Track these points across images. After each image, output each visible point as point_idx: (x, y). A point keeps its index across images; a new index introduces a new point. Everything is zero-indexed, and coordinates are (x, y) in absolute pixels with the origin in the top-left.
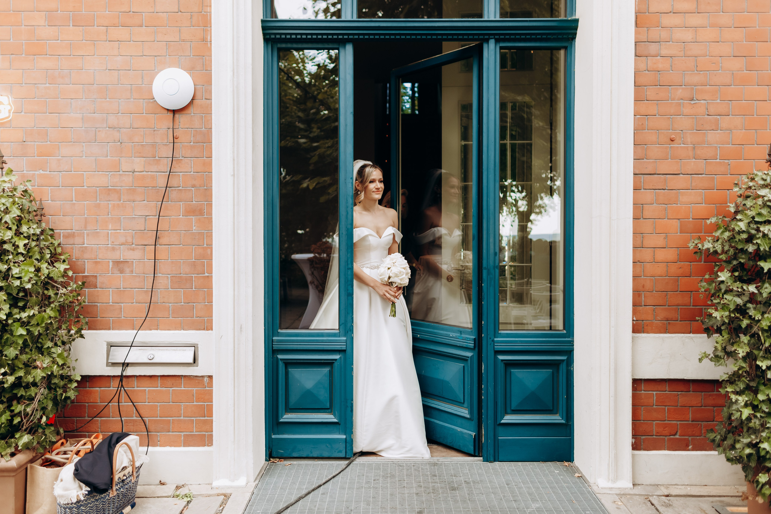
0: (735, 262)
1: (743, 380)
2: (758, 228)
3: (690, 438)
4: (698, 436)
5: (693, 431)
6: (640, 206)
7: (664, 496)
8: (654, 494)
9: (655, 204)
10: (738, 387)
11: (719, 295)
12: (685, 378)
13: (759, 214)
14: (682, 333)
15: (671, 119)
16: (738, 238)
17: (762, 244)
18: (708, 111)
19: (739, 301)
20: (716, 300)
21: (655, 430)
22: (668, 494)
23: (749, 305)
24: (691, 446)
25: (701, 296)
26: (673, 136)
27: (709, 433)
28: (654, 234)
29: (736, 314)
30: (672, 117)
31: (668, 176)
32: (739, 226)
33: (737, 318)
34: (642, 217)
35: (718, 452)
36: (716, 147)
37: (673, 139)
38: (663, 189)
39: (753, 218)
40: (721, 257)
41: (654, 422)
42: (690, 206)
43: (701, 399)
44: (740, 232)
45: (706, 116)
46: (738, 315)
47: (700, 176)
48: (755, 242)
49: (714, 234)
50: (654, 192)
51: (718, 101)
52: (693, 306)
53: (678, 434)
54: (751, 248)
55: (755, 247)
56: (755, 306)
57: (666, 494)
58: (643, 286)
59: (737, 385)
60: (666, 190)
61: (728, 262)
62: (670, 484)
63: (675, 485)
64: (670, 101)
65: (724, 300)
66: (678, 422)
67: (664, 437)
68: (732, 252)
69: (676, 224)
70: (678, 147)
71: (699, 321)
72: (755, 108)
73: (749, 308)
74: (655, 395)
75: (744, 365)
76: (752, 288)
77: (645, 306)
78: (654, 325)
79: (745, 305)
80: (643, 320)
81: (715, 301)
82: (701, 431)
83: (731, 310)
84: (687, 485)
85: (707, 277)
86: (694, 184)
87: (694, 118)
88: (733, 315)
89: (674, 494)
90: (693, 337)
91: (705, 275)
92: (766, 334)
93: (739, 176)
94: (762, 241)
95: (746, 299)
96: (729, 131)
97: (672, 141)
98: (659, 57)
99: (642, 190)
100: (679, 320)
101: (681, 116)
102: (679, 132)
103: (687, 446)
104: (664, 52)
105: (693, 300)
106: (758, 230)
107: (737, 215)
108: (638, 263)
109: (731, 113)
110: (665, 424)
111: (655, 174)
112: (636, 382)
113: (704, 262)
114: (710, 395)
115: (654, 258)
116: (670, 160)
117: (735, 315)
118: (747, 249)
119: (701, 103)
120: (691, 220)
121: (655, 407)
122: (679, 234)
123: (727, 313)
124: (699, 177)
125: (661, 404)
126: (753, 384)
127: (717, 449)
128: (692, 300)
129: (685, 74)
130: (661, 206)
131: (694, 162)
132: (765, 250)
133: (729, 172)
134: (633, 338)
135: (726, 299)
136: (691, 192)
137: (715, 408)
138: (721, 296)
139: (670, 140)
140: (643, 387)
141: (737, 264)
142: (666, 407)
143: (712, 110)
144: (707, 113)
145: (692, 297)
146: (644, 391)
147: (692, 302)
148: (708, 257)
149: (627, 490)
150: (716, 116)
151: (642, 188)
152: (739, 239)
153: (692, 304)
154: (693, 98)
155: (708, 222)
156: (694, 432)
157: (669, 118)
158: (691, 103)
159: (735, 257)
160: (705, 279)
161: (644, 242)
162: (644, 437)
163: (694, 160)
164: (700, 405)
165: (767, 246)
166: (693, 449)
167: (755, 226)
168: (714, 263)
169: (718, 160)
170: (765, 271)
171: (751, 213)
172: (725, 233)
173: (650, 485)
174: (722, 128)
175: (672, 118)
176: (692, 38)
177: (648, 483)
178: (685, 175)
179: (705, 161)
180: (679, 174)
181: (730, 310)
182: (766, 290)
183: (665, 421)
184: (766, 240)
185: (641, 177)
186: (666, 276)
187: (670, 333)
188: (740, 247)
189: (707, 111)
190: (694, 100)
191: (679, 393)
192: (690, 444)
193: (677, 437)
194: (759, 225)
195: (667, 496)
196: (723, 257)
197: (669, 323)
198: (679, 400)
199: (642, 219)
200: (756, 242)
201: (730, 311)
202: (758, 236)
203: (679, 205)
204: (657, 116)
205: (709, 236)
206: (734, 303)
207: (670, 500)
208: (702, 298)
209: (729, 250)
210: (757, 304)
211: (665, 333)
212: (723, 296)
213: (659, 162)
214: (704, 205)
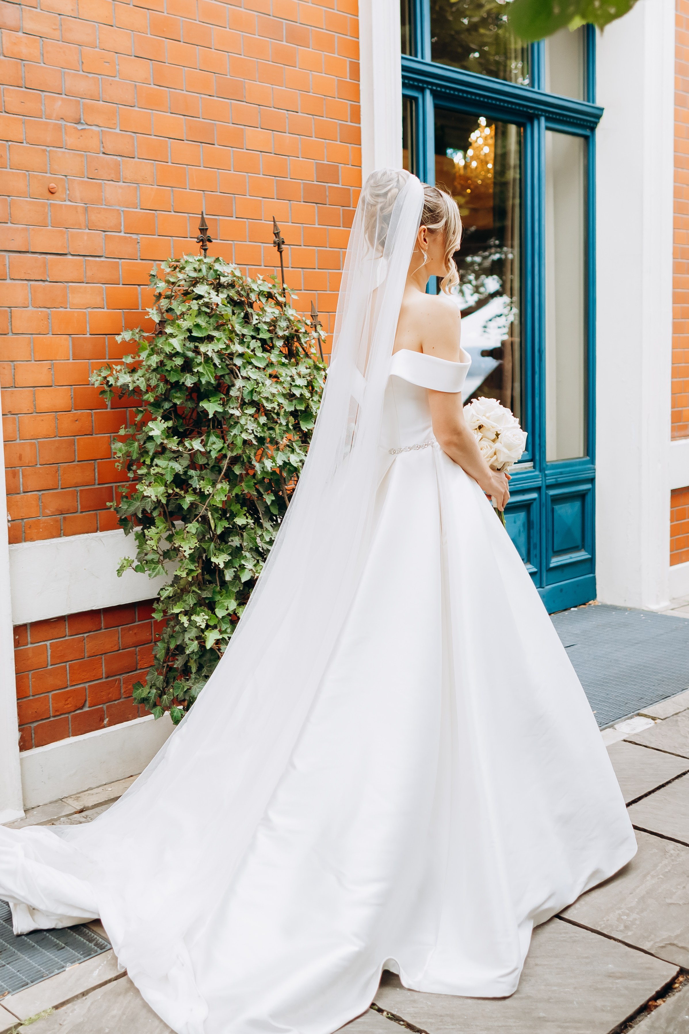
0: (167, 405)
1: (194, 591)
2: (196, 347)
3: (105, 707)
4: (115, 700)
5: (109, 694)
6: (6, 311)
7: (76, 813)
8: (61, 815)
9: (30, 308)
10: (187, 604)
11: (144, 461)
12: (94, 608)
13: (198, 326)
14: (84, 533)
15: (47, 153)
16: (169, 365)
17: (205, 373)
18: (103, 147)
19: (178, 467)
20: (142, 469)
21: (53, 707)
22: (82, 807)
23: (192, 472)
24: (107, 719)
25: (118, 466)
26: (52, 185)
27: (138, 689)
28: (33, 362)
29: (175, 489)
30: (48, 149)
31: (48, 257)
32: (170, 345)
33: (177, 494)
34: (10, 331)
35: (155, 716)
36: (118, 210)
37: (53, 191)
38: (41, 280)
39: (190, 331)
40: (146, 397)
41: (50, 695)
42: (85, 313)
43: (117, 639)
44: (172, 356)
45: (101, 155)
46: (177, 490)
47: (97, 259)
48: (195, 370)
49: (123, 360)
50: (27, 284)
51: (118, 131)
52: (99, 484)
53: (87, 704)
54: (189, 381)
55: (195, 379)
56: (198, 472)
57: (79, 808)
58: (20, 458)
59: (185, 601)
60: (47, 283)
61: (157, 404)
62: (80, 791)
63: (87, 790)
64: (44, 120)
65: (155, 467)
66: (87, 685)
67: (67, 715)
68: (161, 389)
69: (66, 343)
70: (62, 205)
71: (112, 510)
72: (169, 150)
73: (191, 477)
74: (49, 647)
75: (192, 567)
76: (196, 445)
77: (24, 492)
78: (42, 525)
79: (185, 473)
80: (22, 519)
81: (140, 472)
82: (120, 690)
83: (168, 483)
84: (105, 784)
85: (122, 432)
86: (89, 273)
87: (82, 155)
88: (170, 491)
89: (90, 804)
90: (103, 537)
91: (120, 429)
92: (216, 515)
93: (152, 262)
94: (204, 368)
95: (186, 463)
96: (136, 185)
97: (52, 193)
98: (20, 34)
99: (8, 281)
100: (79, 510)
101: (63, 150)
102: (62, 179)
103: (102, 720)
104: (29, 25)
105: (99, 474)
106: (196, 351)
107: (164, 327)
108: (9, 416)
109: (136, 154)
110: (68, 692)
111: (28, 252)
112: (19, 630)
113: (112, 408)
114: (130, 629)
115: (35, 405)
116: (50, 228)
117: (173, 490)
118: (183, 383)
119: (92, 130)
120: (88, 336)
121: (50, 667)
122: (71, 361)
123: (162, 489)
124: (96, 262)
125: (58, 661)
126: (206, 594)
127: (152, 712)
128: (97, 474)
129: (64, 73)
130: (41, 312)
131: (88, 233)
132: (208, 383)
133: (139, 254)
134: (10, 551)
135: (157, 465)
136: (86, 287)
137: (138, 649)
138: (148, 462)
139: (47, 191)
140: (29, 638)
141: (170, 408)
142: (68, 664)
143: (109, 147)
144: (102, 149)
145: (96, 470)
146: (31, 643)
147: (97, 478)
148: (120, 399)
149: (16, 823)
150: (115, 157)
151: (8, 278)
152: (171, 367)
153: (97, 482)
154: (80, 119)
155: (119, 339)
156: (110, 696)
157: (44, 151)
158: (76, 128)
159: (166, 397)
160: (121, 436)
161: (16, 377)
162: (35, 724)
163: (87, 231)
164: (116, 648)
165: (212, 376)
166: (110, 724)
167: (192, 345)
168: (134, 409)
169: (122, 234)
170: (211, 416)
171: (186, 324)
172: (152, 357)
173: (51, 803)
174: (126, 178)
175: (49, 152)
176: (72, 10)
177: (47, 801)
178: (75, 257)
179: (104, 233)
180: (66, 254)
181: (166, 483)
182: (214, 446)
183: (67, 687)
184: (210, 367)
185: (5, 256)
186: (55, 437)
187: (66, 536)
188: (173, 379)
189: (102, 145)
190: (82, 124)
191: (85, 635)
192: (106, 716)
193: (86, 709)
194: (197, 344)
195: (81, 811)
196: (150, 397)
197: (64, 518)
198: (86, 646)
199: (10, 334)
200: (198, 370)
201: (166, 485)
202: (198, 361)
203: (68, 310)
204: (24, 144)
205: (117, 364)
206: (171, 472)
207: (87, 816)
208: (119, 468)
209: (157, 386)
210: (201, 470)
211: (59, 536)
212: (152, 460)
213: (33, 230)
214: (105, 310)
